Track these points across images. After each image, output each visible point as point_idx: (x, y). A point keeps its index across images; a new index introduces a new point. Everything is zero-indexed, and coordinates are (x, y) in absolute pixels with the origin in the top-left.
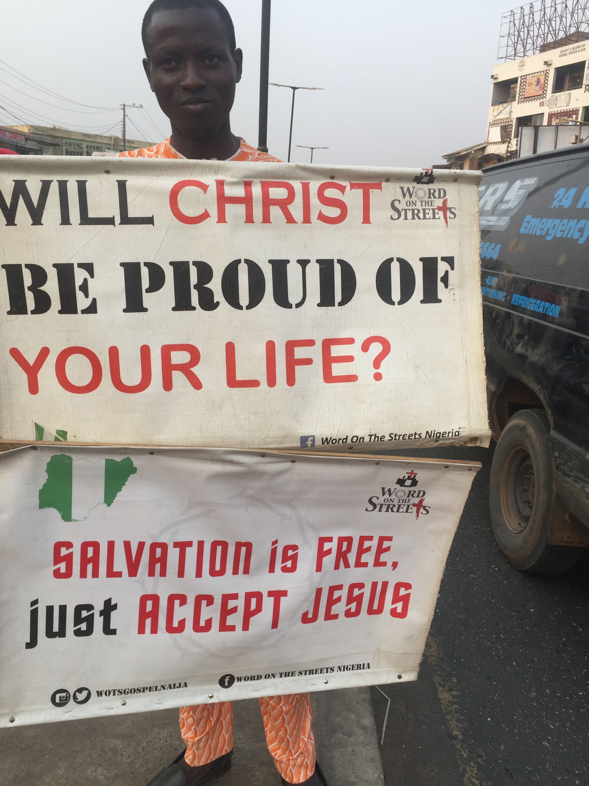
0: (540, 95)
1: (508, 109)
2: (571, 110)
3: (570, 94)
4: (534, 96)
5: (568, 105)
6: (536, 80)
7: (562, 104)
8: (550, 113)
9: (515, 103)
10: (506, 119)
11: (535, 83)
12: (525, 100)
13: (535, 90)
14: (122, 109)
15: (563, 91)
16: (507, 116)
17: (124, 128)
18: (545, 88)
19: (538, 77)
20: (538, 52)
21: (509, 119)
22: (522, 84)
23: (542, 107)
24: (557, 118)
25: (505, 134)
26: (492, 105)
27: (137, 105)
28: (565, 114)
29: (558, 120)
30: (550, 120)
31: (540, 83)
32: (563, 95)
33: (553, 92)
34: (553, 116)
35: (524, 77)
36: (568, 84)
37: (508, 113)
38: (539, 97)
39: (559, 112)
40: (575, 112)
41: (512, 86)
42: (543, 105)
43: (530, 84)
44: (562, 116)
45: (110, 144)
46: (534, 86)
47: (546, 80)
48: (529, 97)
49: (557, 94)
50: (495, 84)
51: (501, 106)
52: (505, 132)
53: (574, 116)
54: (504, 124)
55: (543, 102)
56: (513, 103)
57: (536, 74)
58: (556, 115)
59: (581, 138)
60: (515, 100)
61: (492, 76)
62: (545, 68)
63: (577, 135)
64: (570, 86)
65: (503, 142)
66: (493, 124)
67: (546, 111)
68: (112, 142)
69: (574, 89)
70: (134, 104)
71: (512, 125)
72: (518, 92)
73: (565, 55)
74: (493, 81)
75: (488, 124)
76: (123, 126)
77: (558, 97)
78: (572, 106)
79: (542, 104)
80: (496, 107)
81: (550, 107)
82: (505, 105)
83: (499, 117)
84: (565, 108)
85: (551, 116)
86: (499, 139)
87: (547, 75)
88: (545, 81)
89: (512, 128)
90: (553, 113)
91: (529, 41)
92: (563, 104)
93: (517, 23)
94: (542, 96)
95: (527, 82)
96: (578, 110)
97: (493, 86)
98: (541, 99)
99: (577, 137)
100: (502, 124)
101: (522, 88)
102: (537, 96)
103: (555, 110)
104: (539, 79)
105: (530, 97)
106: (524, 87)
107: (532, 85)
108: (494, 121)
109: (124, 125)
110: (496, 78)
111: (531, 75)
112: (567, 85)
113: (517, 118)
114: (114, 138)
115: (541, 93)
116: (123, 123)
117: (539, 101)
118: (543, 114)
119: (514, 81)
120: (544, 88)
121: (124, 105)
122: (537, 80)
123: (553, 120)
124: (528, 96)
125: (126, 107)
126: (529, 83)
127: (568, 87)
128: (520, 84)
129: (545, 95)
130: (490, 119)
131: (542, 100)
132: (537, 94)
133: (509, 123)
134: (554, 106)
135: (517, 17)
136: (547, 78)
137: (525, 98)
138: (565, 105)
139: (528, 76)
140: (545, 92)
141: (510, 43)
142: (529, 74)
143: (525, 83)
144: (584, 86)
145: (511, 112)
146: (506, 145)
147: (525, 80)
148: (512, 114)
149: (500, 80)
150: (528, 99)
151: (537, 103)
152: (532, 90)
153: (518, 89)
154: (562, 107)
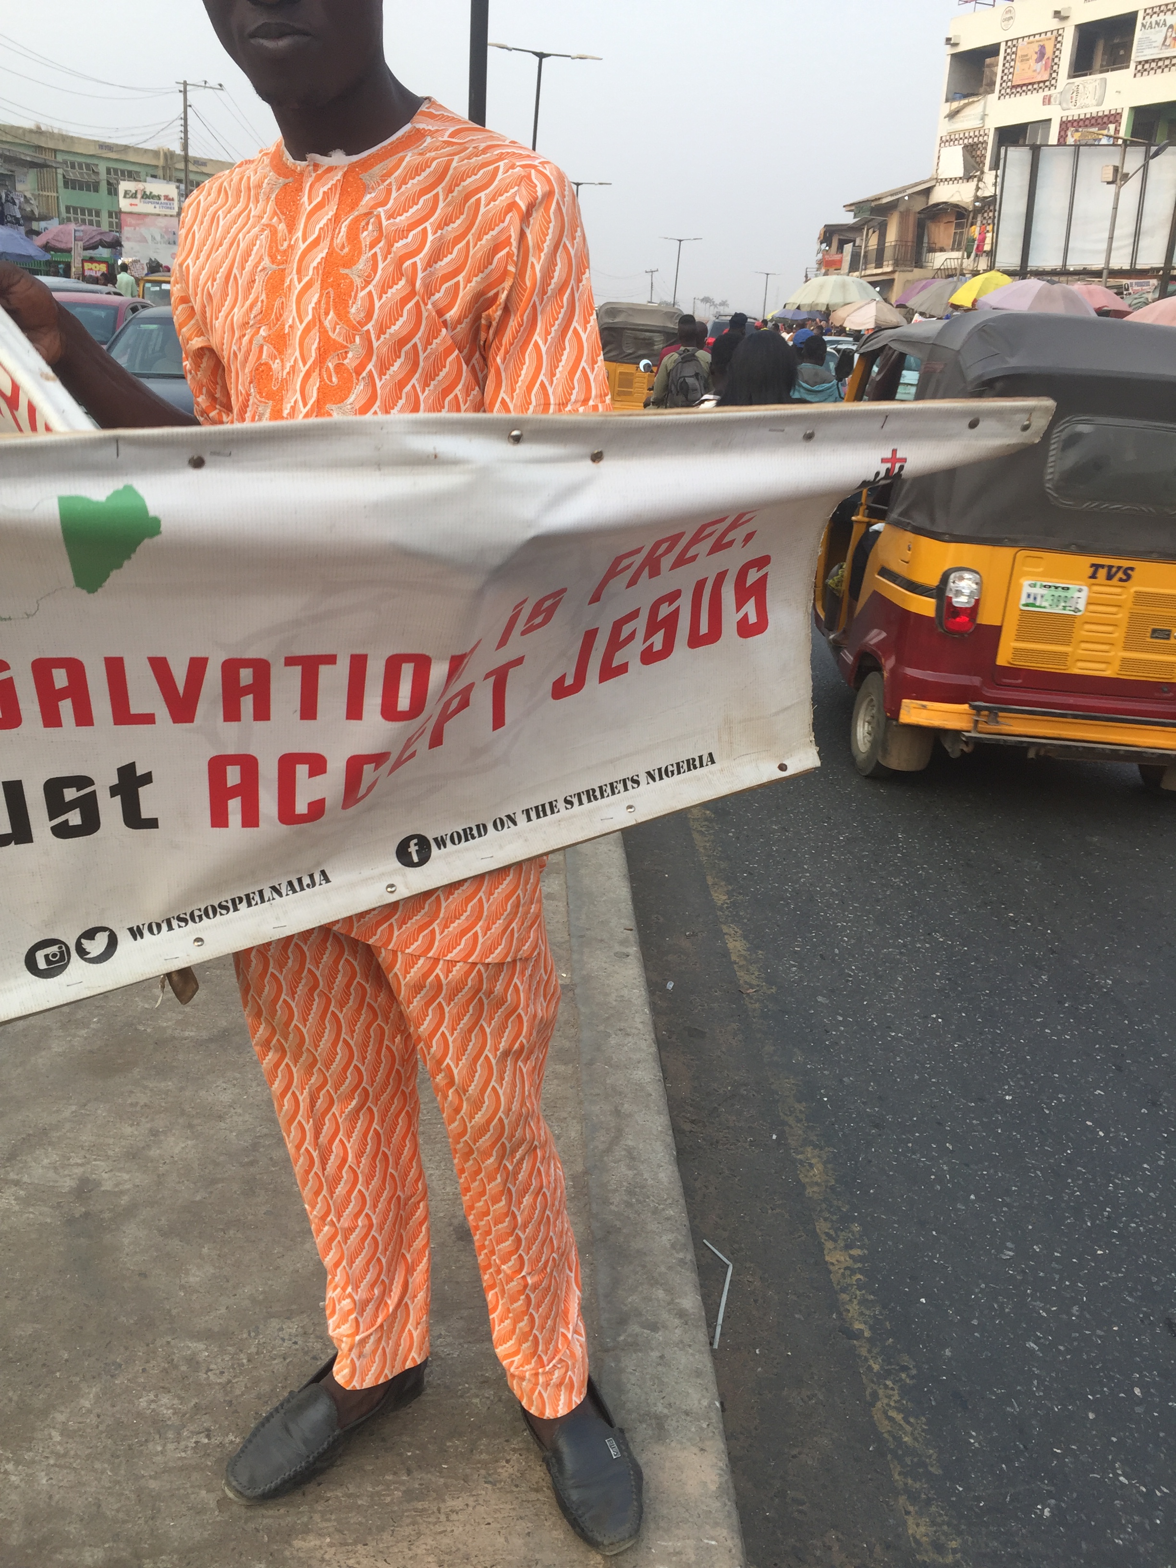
0: (1044, 82)
1: (979, 109)
2: (1107, 113)
3: (1105, 81)
4: (1032, 84)
5: (1100, 104)
6: (1037, 49)
7: (1087, 102)
8: (1064, 119)
9: (992, 98)
10: (974, 129)
11: (1035, 57)
12: (1014, 90)
13: (1035, 71)
14: (180, 91)
15: (1092, 74)
16: (977, 123)
17: (186, 132)
18: (1055, 67)
19: (1041, 43)
21: (980, 131)
22: (1008, 58)
23: (1047, 107)
24: (1077, 131)
25: (972, 161)
26: (947, 101)
27: (210, 83)
28: (1093, 121)
29: (1079, 134)
30: (1063, 133)
31: (1046, 57)
32: (1090, 82)
33: (1071, 76)
34: (1069, 124)
35: (1013, 43)
36: (1102, 60)
37: (980, 117)
38: (1041, 85)
39: (1082, 117)
40: (1114, 118)
41: (988, 61)
42: (1049, 103)
43: (1025, 58)
44: (1086, 126)
45: (156, 167)
46: (1032, 62)
47: (1057, 49)
48: (1021, 86)
49: (1078, 81)
50: (954, 56)
51: (964, 102)
52: (973, 157)
53: (1112, 127)
54: (971, 140)
55: (1050, 96)
56: (990, 96)
57: (1037, 37)
58: (1075, 124)
59: (1125, 171)
60: (993, 91)
61: (948, 40)
62: (1055, 24)
63: (1117, 164)
64: (1105, 63)
65: (968, 177)
66: (948, 140)
67: (1056, 114)
68: (161, 162)
69: (1113, 70)
70: (206, 82)
71: (986, 142)
72: (1000, 75)
74: (950, 50)
75: (939, 141)
76: (182, 129)
77: (1081, 87)
78: (1106, 107)
79: (1047, 101)
80: (955, 104)
81: (1065, 106)
82: (973, 100)
83: (960, 126)
84: (1092, 110)
85: (1065, 125)
86: (960, 173)
87: (1059, 39)
88: (1054, 52)
89: (985, 149)
90: (1070, 118)
92: (1091, 101)
94: (1047, 83)
95: (1019, 53)
96: (1120, 115)
97: (949, 58)
98: (1047, 89)
99: (1116, 169)
100: (966, 141)
101: (1007, 65)
102: (1039, 83)
103: (1074, 113)
104: (1043, 47)
105: (1024, 85)
106: (1012, 64)
107: (1028, 60)
108: (950, 134)
109: (185, 125)
110: (956, 45)
111: (1026, 39)
112: (1098, 60)
113: (997, 129)
114: (165, 154)
115: (1046, 77)
116: (182, 122)
117: (1041, 94)
118: (1050, 120)
119: (992, 51)
120: (1051, 67)
121: (185, 84)
122: (1040, 50)
123: (1069, 133)
124: (1022, 83)
125: (188, 88)
126: (1023, 56)
127: (1102, 66)
128: (1005, 58)
129: (1053, 82)
130: (944, 131)
131: (1047, 92)
132: (1039, 79)
133: (981, 139)
134: (1071, 105)
136: (1058, 46)
137: (1013, 87)
138: (1094, 102)
139: (1020, 40)
140: (1054, 75)
142: (1023, 38)
143: (1013, 57)
144: (1132, 65)
145: (983, 117)
146: (973, 184)
147: (1014, 49)
148: (987, 119)
149: (964, 47)
150: (1019, 88)
151: (1038, 96)
152: (1026, 70)
153: (1000, 68)
154: (1087, 107)
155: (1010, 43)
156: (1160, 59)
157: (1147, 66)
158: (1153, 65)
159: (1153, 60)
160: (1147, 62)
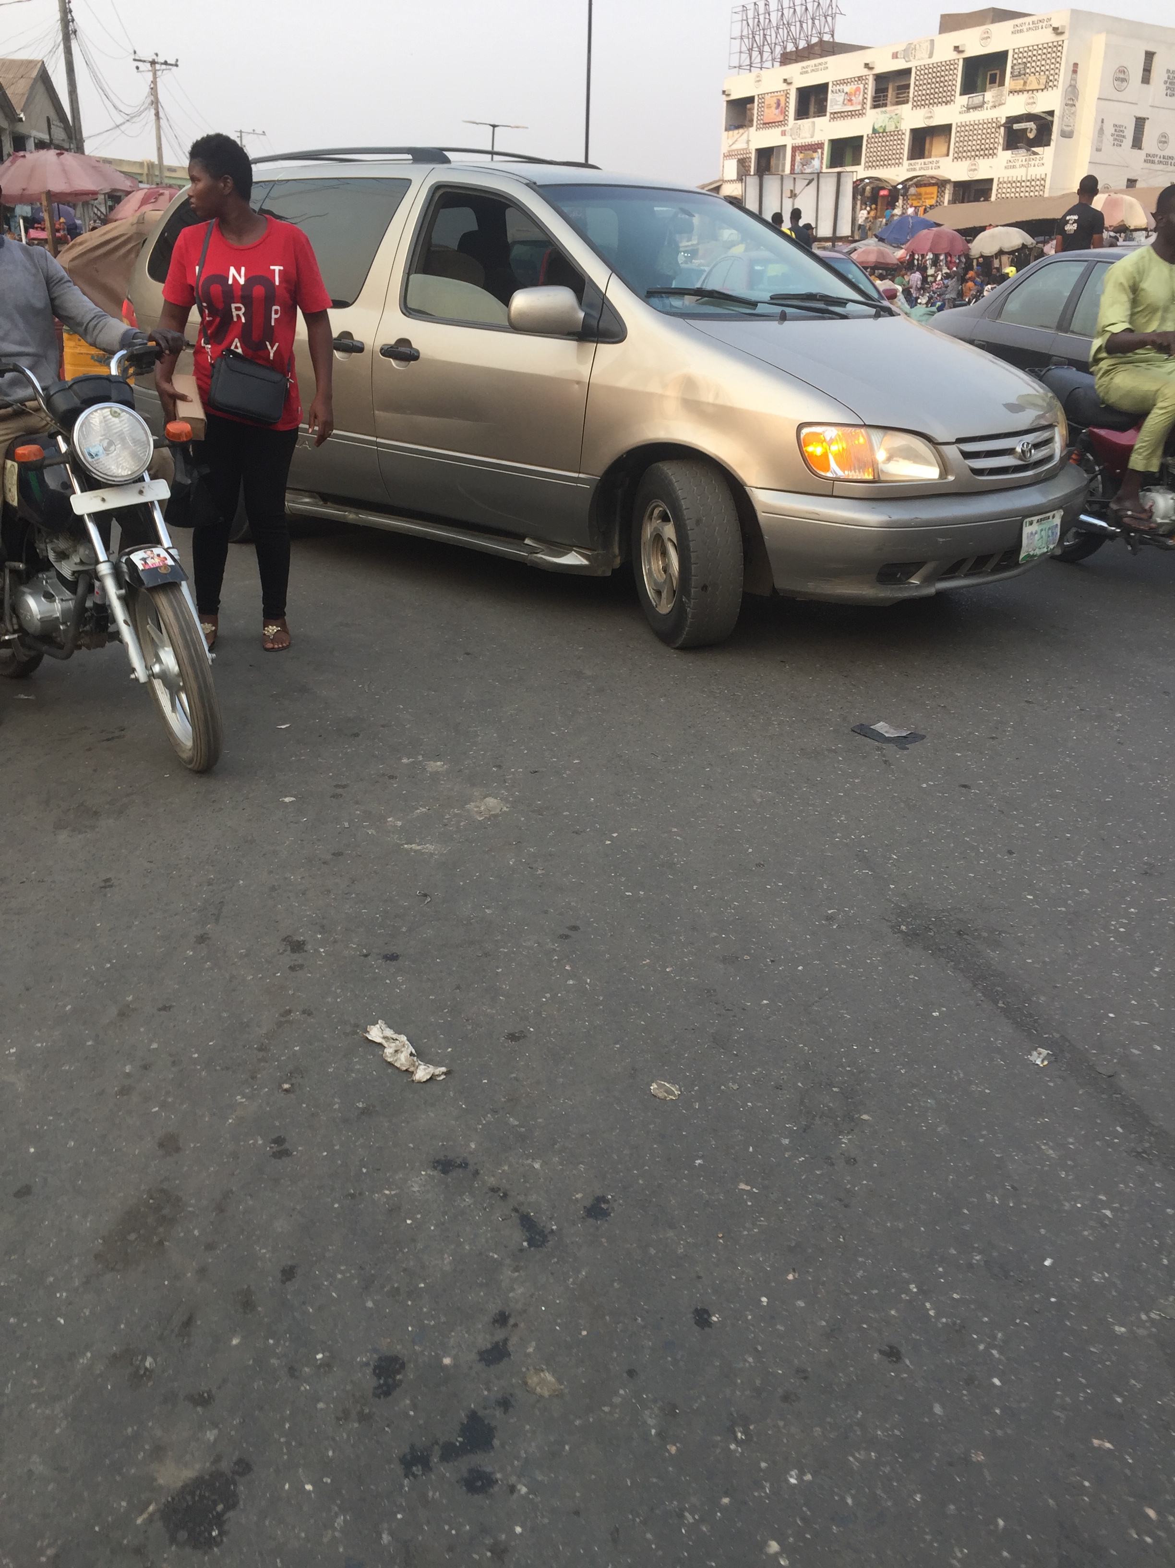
0: (781, 122)
1: (745, 137)
2: (813, 143)
3: (814, 123)
4: (775, 122)
5: (812, 137)
6: (776, 101)
7: (805, 135)
8: (793, 145)
10: (743, 150)
11: (775, 106)
12: (764, 126)
13: (775, 114)
15: (807, 118)
16: (744, 146)
18: (787, 113)
19: (778, 98)
20: (777, 64)
21: (747, 151)
22: (760, 105)
23: (784, 137)
24: (801, 152)
25: (741, 170)
26: (726, 130)
28: (809, 147)
29: (802, 155)
30: (794, 154)
31: (781, 106)
32: (806, 123)
33: (796, 119)
34: (797, 148)
35: (762, 96)
37: (745, 141)
39: (802, 144)
40: (820, 145)
41: (748, 106)
42: (785, 135)
43: (769, 107)
44: (806, 149)
46: (773, 109)
47: (788, 102)
48: (768, 123)
49: (800, 122)
50: (728, 102)
51: (736, 132)
52: (743, 166)
53: (820, 151)
54: (742, 156)
55: (785, 131)
56: (751, 129)
57: (773, 94)
58: (802, 148)
60: (752, 126)
61: (724, 92)
62: (784, 86)
64: (813, 112)
65: (739, 181)
66: (728, 156)
67: (789, 142)
69: (819, 116)
71: (751, 158)
72: (755, 115)
73: (807, 72)
74: (725, 98)
75: (722, 156)
77: (801, 126)
78: (816, 139)
79: (784, 133)
80: (731, 133)
81: (793, 137)
82: (741, 131)
83: (734, 147)
84: (808, 140)
85: (795, 149)
86: (735, 177)
87: (788, 94)
88: (785, 104)
89: (750, 162)
90: (795, 145)
91: (767, 48)
92: (807, 135)
93: (750, 22)
94: (783, 122)
95: (766, 103)
96: (824, 144)
97: (725, 104)
98: (785, 125)
100: (739, 157)
101: (760, 110)
102: (778, 122)
103: (799, 142)
104: (779, 100)
105: (770, 122)
106: (764, 109)
107: (771, 107)
108: (729, 152)
110: (728, 95)
112: (812, 109)
113: (757, 150)
115: (782, 119)
117: (780, 129)
118: (785, 146)
119: (751, 100)
120: (784, 113)
122: (778, 104)
123: (797, 154)
124: (768, 121)
126: (768, 105)
128: (758, 105)
129: (785, 122)
130: (725, 149)
131: (783, 128)
132: (778, 120)
133: (748, 156)
134: (797, 137)
135: (751, 14)
136: (788, 100)
137: (764, 123)
138: (809, 136)
139: (766, 95)
140: (786, 118)
141: (744, 49)
142: (768, 93)
143: (763, 105)
144: (828, 114)
145: (748, 142)
147: (763, 100)
148: (750, 143)
149: (735, 96)
150: (767, 125)
151: (777, 131)
152: (772, 114)
153: (755, 112)
154: (805, 139)
155: (760, 96)
156: (842, 112)
157: (837, 116)
158: (839, 115)
159: (839, 112)
160: (835, 113)
